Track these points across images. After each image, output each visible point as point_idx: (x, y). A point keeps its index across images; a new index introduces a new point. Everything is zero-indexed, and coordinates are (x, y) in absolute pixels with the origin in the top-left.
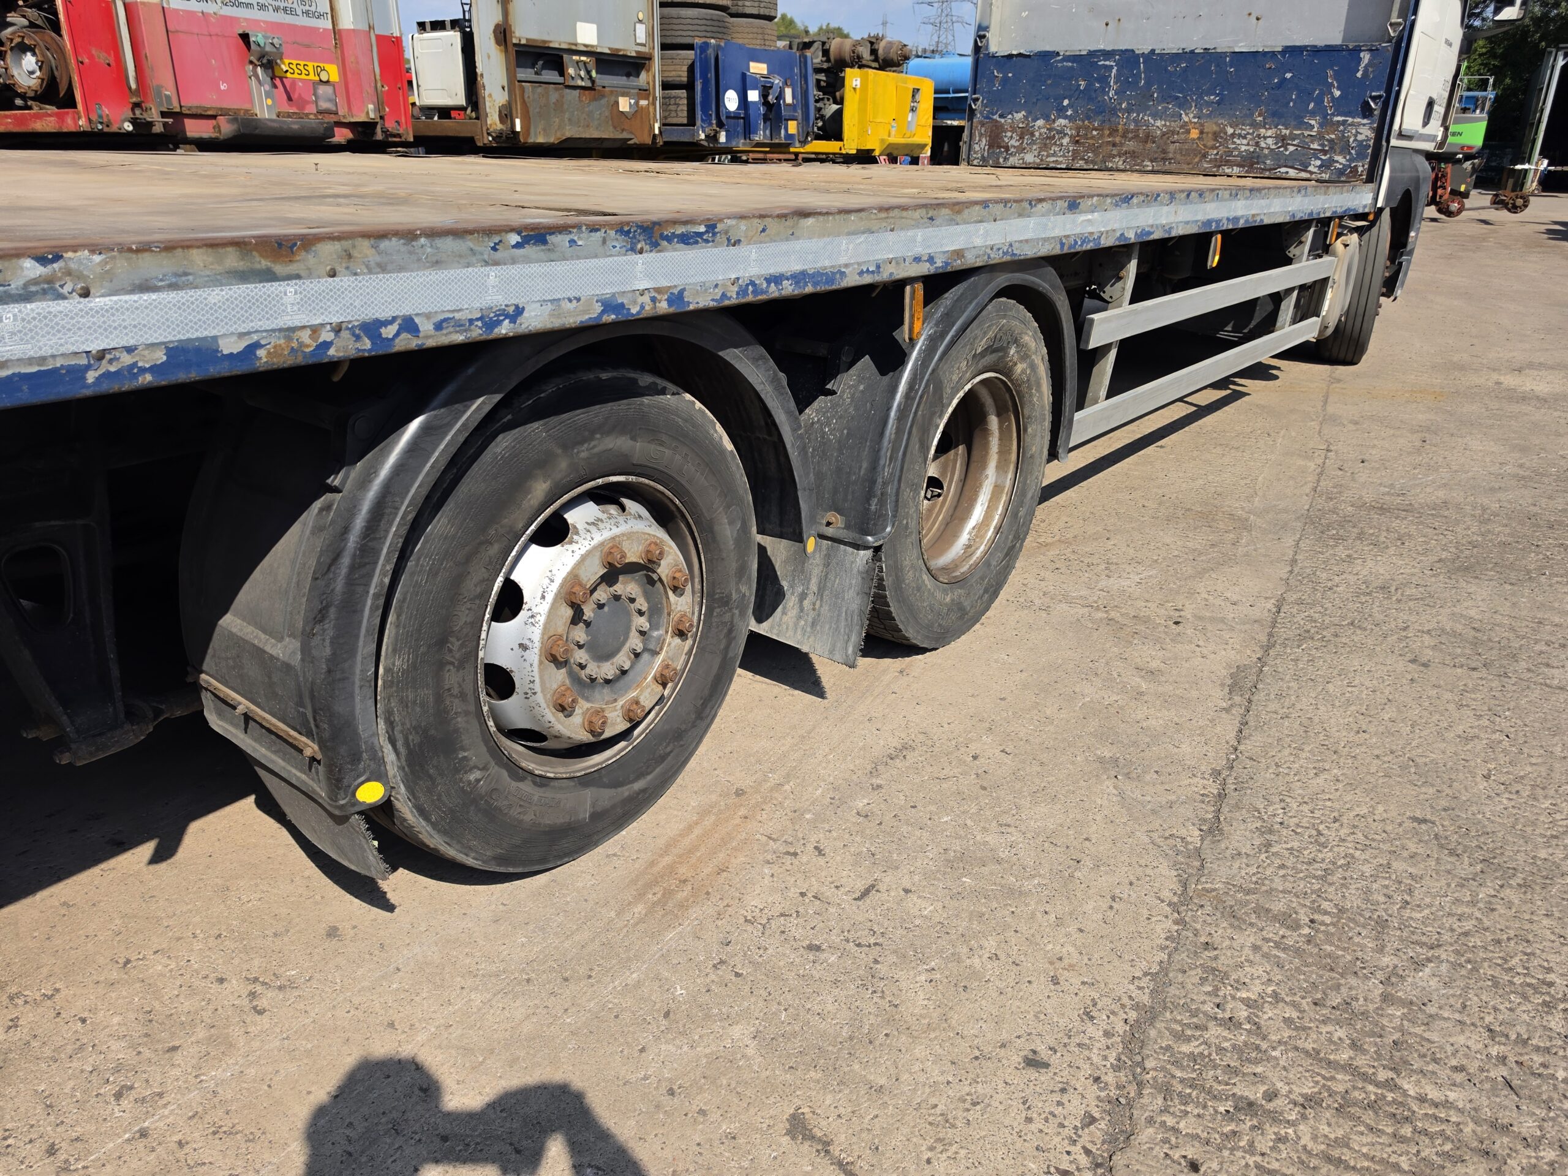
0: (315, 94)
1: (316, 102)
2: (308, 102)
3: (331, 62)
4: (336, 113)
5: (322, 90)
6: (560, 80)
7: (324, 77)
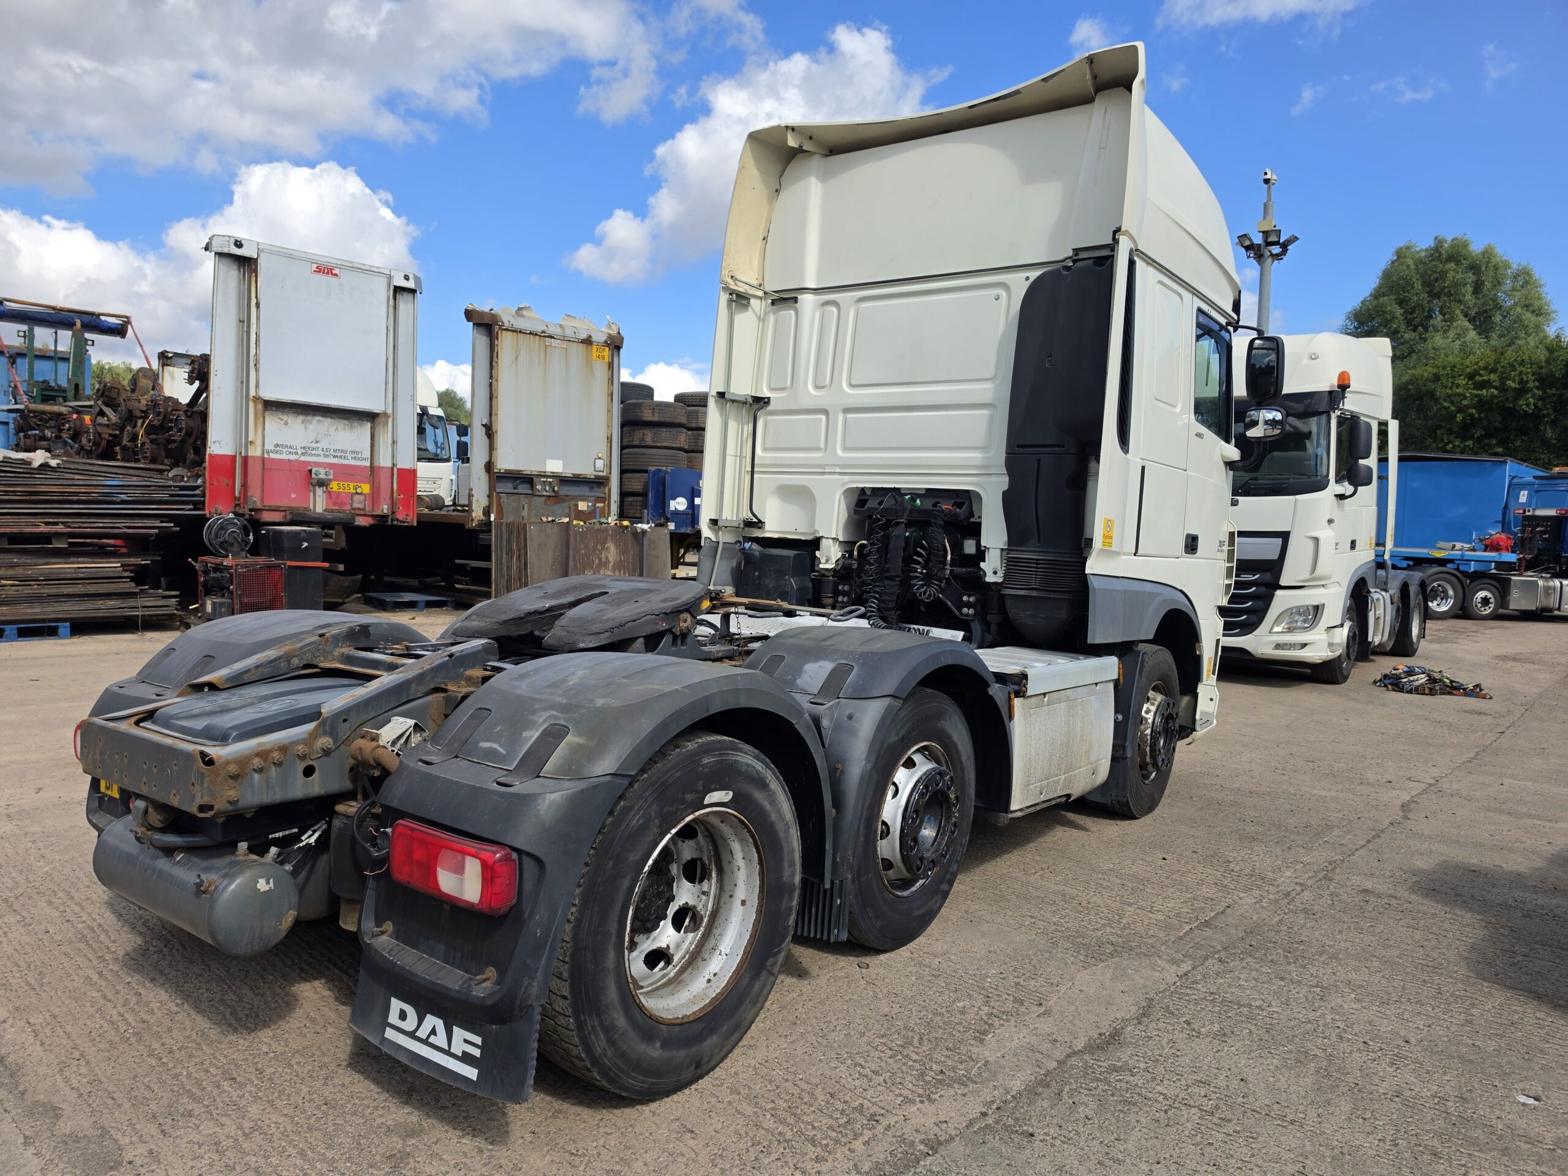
0: (352, 500)
1: (351, 504)
2: (346, 504)
3: (364, 482)
4: (364, 510)
5: (356, 497)
6: (530, 492)
7: (359, 491)
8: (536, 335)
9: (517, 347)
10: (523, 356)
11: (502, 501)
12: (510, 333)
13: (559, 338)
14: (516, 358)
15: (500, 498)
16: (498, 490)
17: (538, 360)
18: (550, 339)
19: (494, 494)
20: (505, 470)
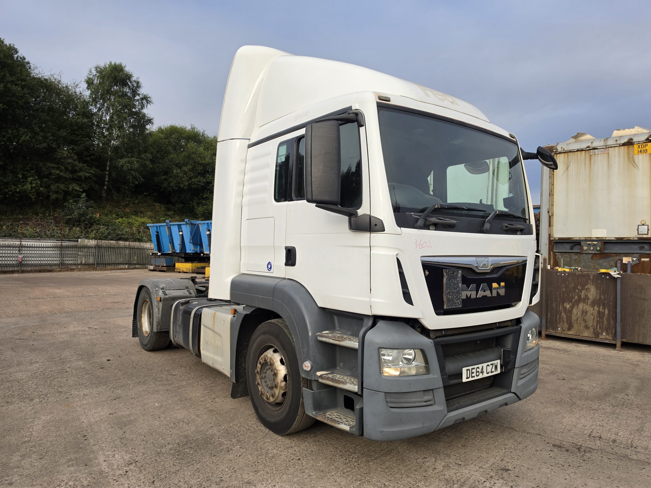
8: (582, 150)
9: (568, 162)
10: (573, 167)
11: (557, 257)
12: (563, 155)
13: (601, 147)
14: (567, 169)
15: (556, 255)
16: (555, 251)
17: (584, 166)
18: (594, 151)
19: (552, 253)
20: (559, 238)
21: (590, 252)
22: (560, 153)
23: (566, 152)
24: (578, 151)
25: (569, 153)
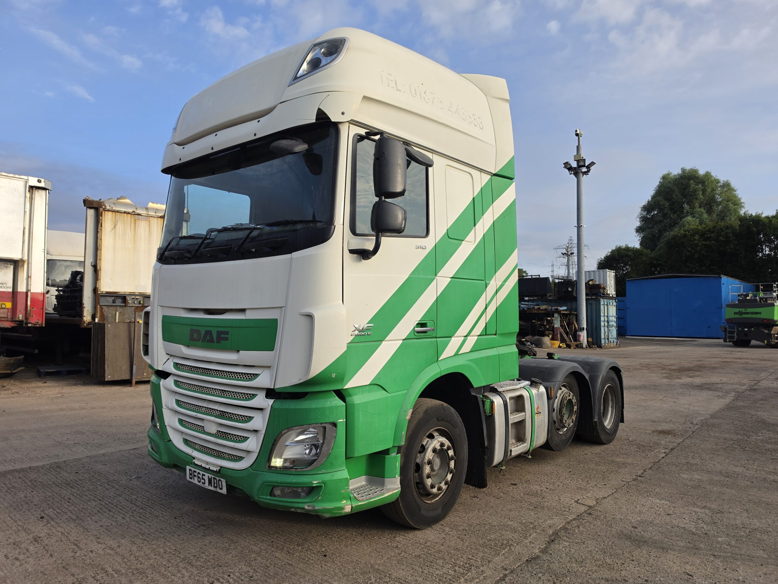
3: (7, 301)
4: (7, 318)
5: (2, 311)
8: (129, 213)
9: (116, 221)
10: (119, 226)
11: (103, 310)
12: (110, 213)
13: (144, 215)
14: (115, 227)
15: (103, 308)
16: (101, 304)
17: (129, 228)
18: (138, 216)
19: (99, 306)
20: (106, 292)
21: (134, 305)
22: (108, 211)
23: (114, 211)
24: (125, 212)
25: (117, 213)
